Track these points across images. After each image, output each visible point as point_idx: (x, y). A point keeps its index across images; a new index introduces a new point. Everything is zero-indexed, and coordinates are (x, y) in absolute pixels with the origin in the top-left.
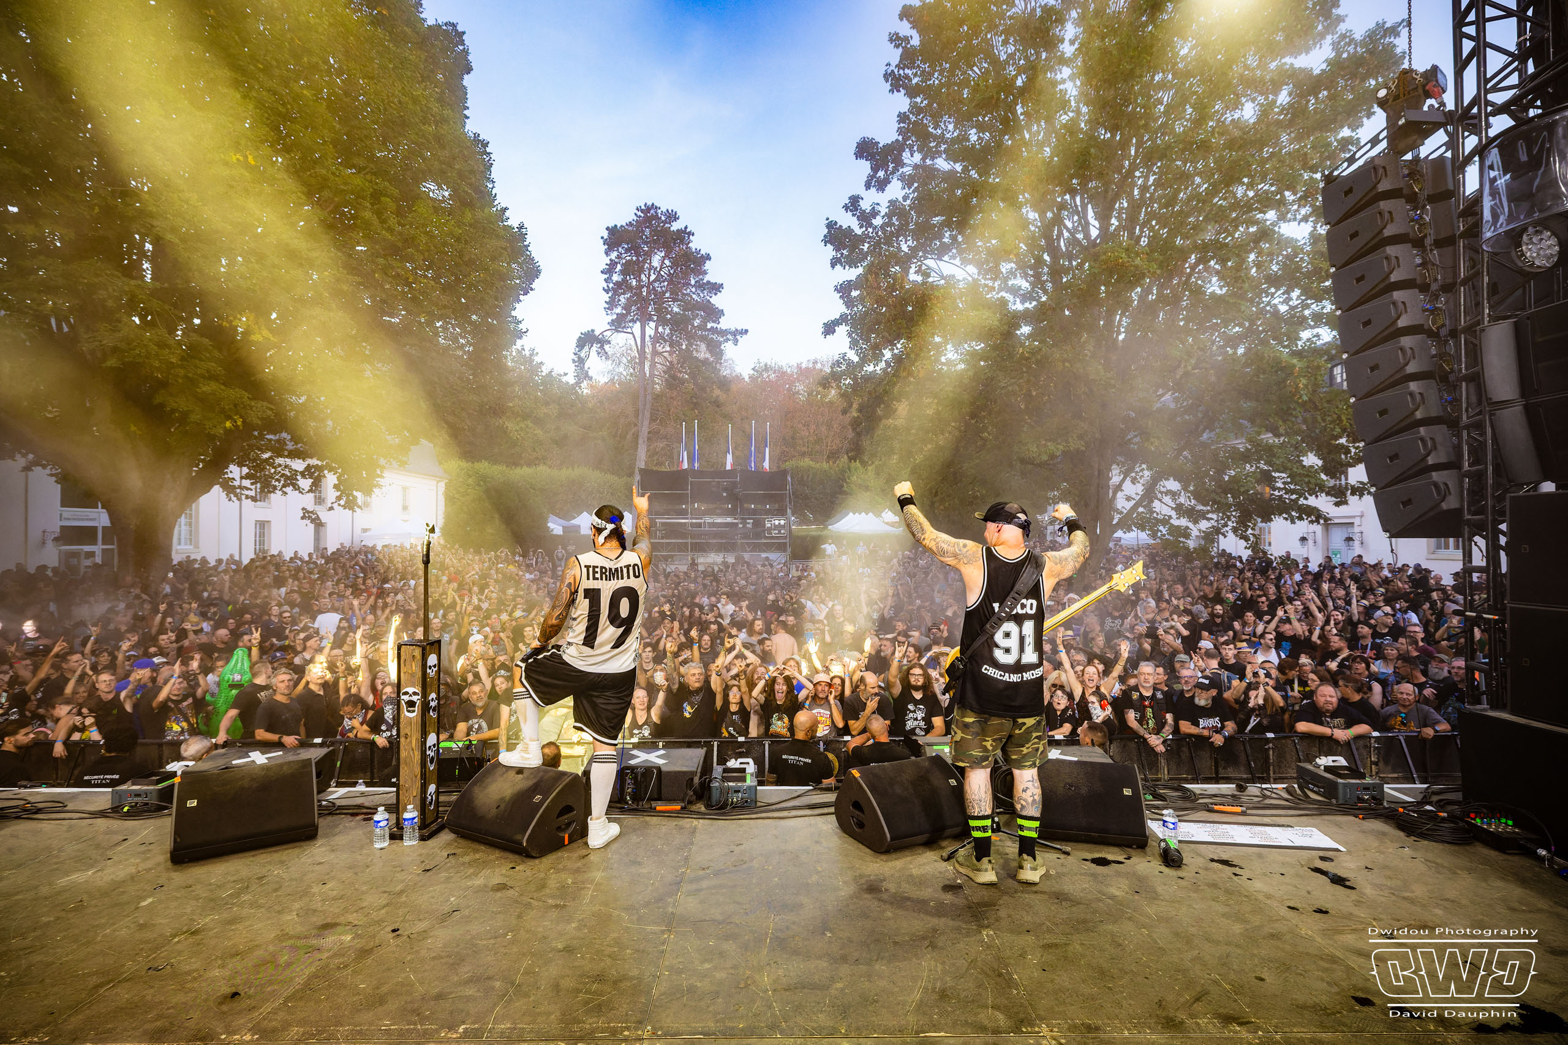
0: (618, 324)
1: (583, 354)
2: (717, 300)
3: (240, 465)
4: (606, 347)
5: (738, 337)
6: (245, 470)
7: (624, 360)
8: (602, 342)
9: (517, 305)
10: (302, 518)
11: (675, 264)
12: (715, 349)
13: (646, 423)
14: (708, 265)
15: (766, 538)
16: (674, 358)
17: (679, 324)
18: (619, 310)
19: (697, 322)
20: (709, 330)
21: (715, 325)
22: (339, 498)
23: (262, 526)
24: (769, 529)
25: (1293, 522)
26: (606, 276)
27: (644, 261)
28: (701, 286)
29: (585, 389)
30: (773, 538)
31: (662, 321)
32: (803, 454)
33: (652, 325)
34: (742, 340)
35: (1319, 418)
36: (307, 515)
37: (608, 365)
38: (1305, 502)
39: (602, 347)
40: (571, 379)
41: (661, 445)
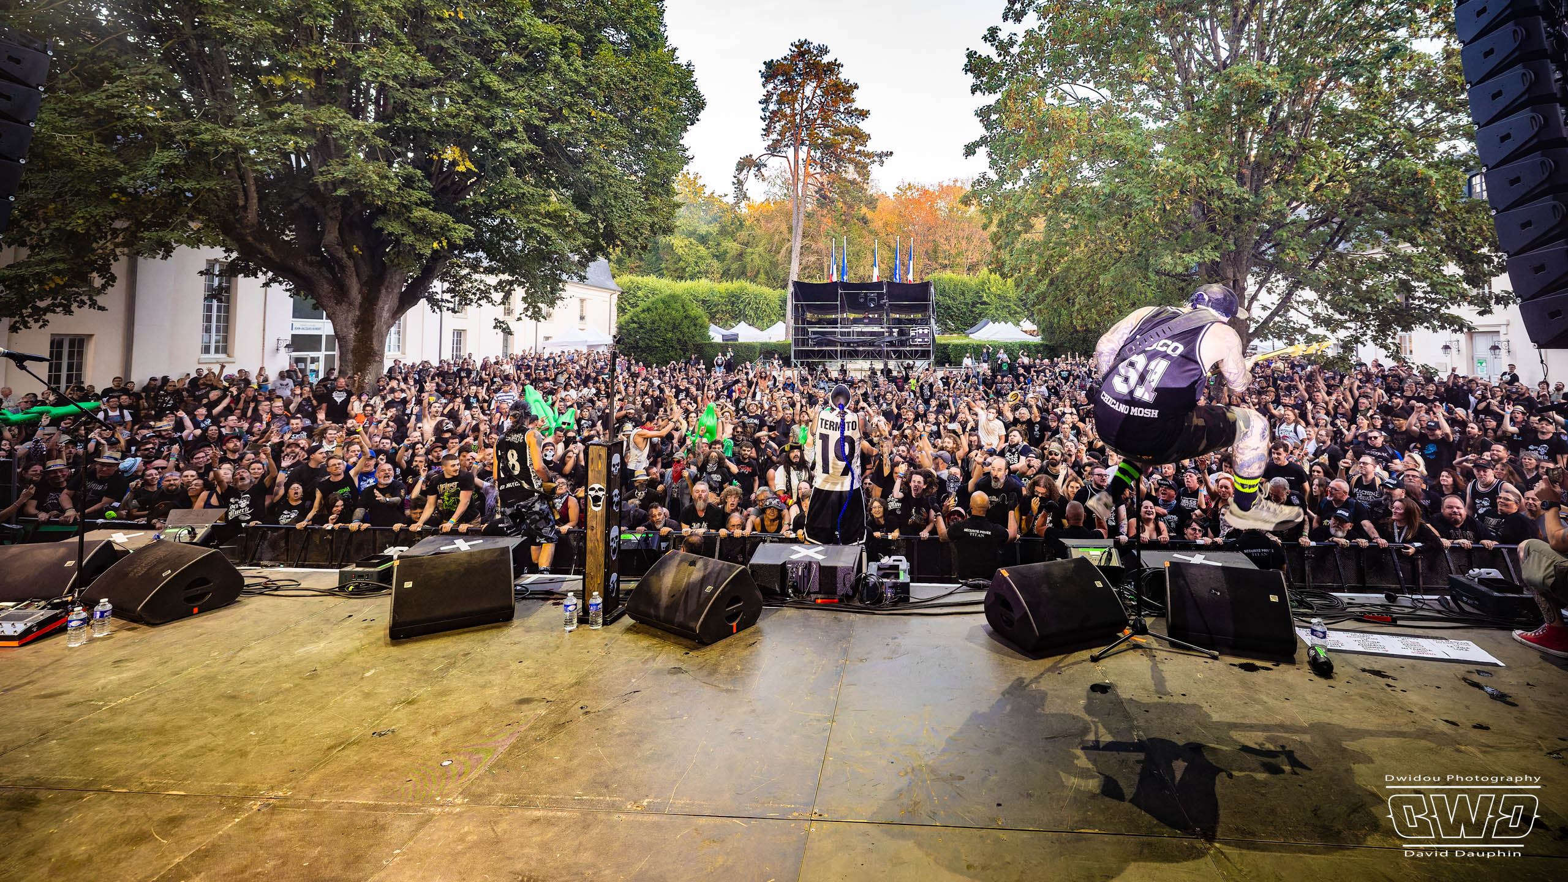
0: (774, 149)
1: (741, 177)
2: (864, 126)
3: (443, 280)
4: (763, 170)
5: (884, 159)
6: (446, 285)
7: (779, 182)
8: (759, 166)
9: (684, 134)
10: (495, 327)
11: (825, 93)
12: (863, 170)
13: (799, 238)
14: (856, 94)
15: (910, 346)
16: (825, 179)
17: (828, 147)
18: (774, 136)
19: (846, 146)
20: (857, 153)
21: (862, 148)
22: (526, 309)
23: (459, 334)
24: (913, 338)
25: (1435, 330)
26: (763, 106)
27: (798, 92)
28: (849, 113)
29: (744, 209)
30: (916, 346)
31: (813, 146)
32: (945, 267)
33: (805, 149)
34: (887, 161)
35: (1459, 228)
36: (499, 324)
37: (764, 186)
38: (1447, 311)
39: (759, 169)
40: (730, 200)
41: (813, 259)
